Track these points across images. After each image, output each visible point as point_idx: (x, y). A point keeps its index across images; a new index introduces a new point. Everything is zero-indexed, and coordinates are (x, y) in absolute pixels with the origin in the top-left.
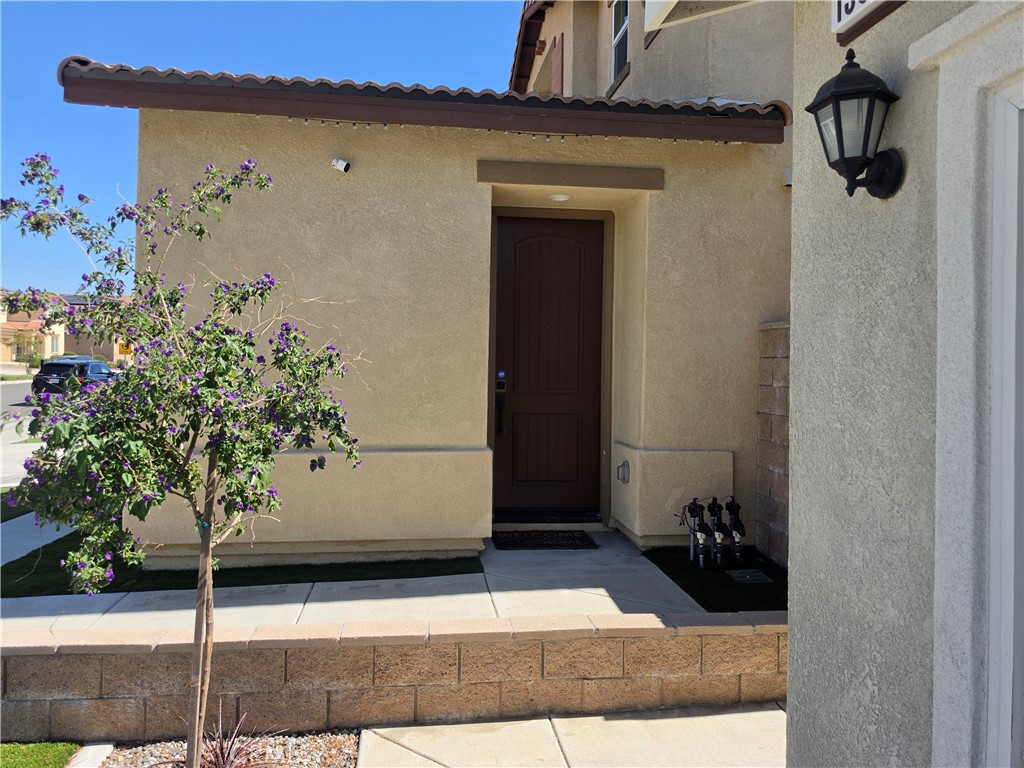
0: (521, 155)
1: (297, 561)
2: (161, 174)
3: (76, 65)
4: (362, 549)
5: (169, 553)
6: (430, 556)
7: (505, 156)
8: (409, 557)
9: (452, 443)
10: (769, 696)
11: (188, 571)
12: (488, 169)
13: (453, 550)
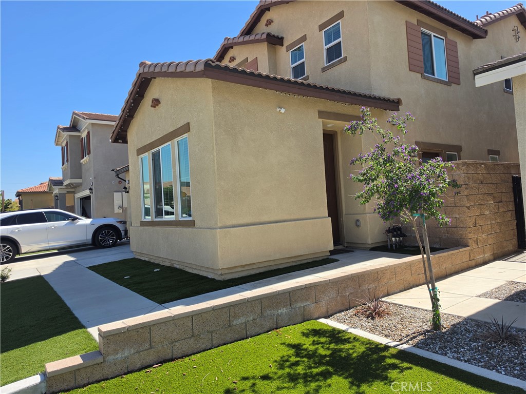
0: (329, 110)
1: (275, 268)
2: (221, 109)
3: (211, 62)
4: (296, 260)
5: (234, 271)
6: (315, 260)
7: (325, 110)
8: (318, 259)
9: (318, 216)
10: (452, 272)
11: (240, 278)
12: (322, 114)
13: (321, 256)
